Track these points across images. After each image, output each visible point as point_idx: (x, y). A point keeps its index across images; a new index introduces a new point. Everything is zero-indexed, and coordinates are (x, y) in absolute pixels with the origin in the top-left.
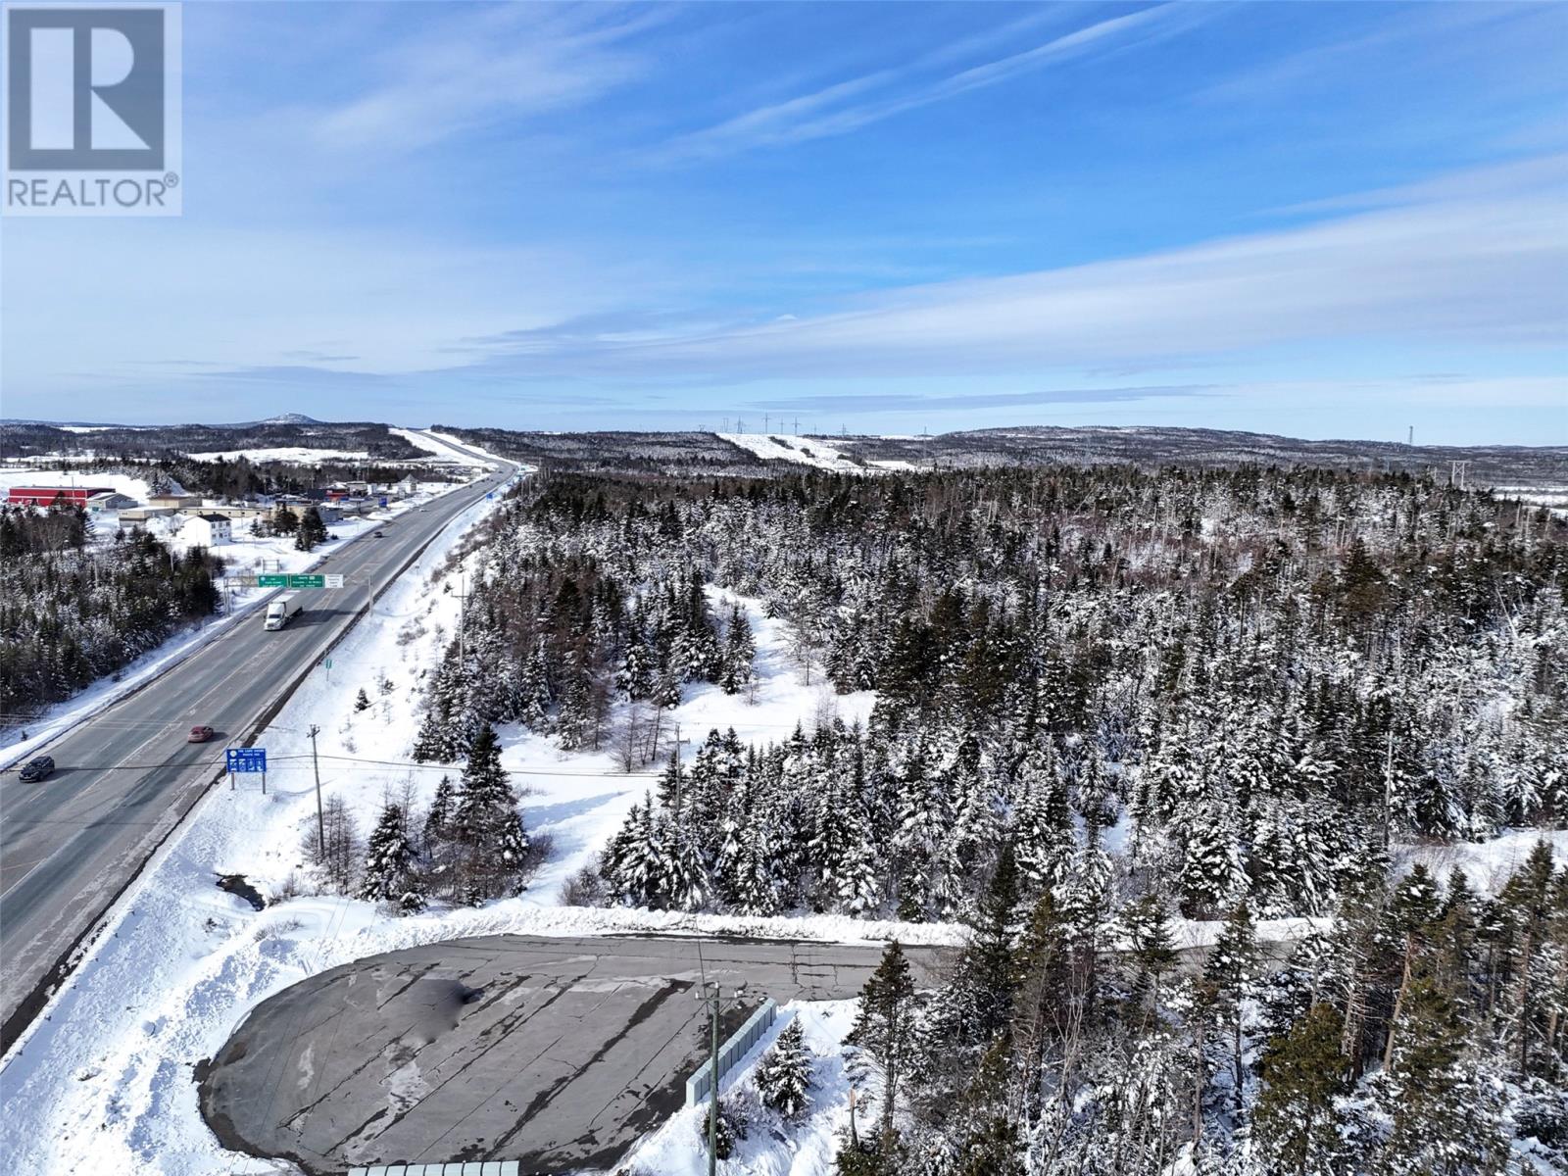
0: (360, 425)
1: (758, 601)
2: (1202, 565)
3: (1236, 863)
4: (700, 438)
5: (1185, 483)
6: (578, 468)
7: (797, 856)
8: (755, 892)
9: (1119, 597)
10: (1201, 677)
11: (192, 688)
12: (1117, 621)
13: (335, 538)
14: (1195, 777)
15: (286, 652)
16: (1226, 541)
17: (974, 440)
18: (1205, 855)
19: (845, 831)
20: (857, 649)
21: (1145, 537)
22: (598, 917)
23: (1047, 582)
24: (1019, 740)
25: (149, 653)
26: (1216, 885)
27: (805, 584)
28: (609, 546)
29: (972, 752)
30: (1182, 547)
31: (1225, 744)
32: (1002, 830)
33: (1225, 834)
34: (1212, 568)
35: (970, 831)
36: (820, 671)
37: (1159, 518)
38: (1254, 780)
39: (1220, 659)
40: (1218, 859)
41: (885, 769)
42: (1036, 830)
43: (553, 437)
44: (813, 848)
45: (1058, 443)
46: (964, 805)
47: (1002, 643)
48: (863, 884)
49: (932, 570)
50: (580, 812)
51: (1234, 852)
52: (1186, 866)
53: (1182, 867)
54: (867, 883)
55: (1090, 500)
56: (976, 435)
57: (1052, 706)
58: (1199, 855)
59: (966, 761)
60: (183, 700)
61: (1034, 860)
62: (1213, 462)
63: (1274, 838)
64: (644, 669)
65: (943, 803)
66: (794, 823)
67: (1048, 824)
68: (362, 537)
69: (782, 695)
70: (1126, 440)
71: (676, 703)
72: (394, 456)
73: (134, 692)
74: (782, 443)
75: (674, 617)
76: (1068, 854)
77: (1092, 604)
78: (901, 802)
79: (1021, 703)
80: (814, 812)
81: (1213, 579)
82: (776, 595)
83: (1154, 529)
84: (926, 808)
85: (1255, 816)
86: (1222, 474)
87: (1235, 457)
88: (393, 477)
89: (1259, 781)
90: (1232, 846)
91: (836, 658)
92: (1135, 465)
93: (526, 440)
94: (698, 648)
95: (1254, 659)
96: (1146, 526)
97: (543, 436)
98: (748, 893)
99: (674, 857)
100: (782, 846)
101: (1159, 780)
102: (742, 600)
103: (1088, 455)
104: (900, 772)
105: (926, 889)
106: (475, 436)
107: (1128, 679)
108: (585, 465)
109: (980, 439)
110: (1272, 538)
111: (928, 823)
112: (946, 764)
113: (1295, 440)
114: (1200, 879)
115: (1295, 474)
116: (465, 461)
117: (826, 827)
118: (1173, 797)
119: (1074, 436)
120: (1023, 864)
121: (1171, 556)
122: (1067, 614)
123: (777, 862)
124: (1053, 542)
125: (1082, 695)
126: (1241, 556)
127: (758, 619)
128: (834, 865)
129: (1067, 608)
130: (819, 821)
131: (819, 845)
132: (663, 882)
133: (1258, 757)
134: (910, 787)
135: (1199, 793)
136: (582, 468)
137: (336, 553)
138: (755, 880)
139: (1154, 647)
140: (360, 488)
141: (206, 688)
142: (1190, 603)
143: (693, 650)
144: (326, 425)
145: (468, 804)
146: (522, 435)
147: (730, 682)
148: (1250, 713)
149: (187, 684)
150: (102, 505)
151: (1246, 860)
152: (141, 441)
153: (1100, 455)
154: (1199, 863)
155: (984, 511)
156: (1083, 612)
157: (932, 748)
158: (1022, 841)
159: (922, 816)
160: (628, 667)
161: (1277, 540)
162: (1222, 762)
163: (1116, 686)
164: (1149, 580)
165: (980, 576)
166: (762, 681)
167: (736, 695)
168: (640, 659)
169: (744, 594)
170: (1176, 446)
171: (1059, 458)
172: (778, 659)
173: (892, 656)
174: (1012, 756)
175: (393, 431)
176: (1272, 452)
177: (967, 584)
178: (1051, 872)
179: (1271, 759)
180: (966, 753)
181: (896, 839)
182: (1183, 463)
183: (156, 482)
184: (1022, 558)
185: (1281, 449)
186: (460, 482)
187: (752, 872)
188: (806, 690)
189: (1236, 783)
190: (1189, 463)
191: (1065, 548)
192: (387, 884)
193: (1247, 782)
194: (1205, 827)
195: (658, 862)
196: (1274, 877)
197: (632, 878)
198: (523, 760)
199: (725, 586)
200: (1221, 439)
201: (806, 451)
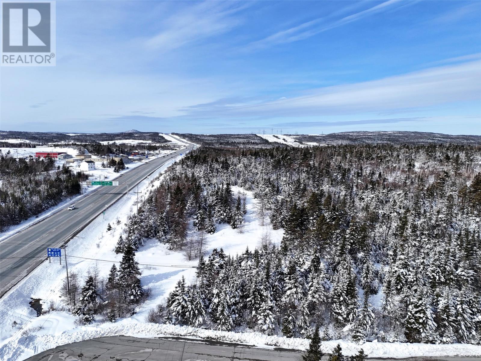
0: (151, 133)
1: (251, 192)
2: (415, 180)
3: (430, 318)
4: (251, 136)
5: (409, 150)
6: (213, 145)
7: (242, 305)
8: (223, 320)
9: (383, 193)
10: (414, 228)
11: (57, 221)
12: (382, 202)
13: (128, 168)
14: (412, 274)
15: (95, 208)
16: (424, 171)
17: (339, 135)
18: (416, 313)
19: (261, 295)
20: (281, 213)
21: (394, 169)
22: (159, 329)
23: (357, 186)
24: (337, 256)
25: (52, 207)
26: (421, 326)
27: (268, 187)
28: (204, 172)
29: (317, 262)
30: (408, 173)
31: (425, 260)
32: (327, 298)
33: (425, 304)
34: (418, 181)
35: (313, 297)
36: (268, 220)
37: (399, 163)
38: (437, 277)
39: (422, 220)
40: (422, 315)
41: (279, 270)
42: (342, 299)
43: (207, 136)
44: (249, 302)
45: (367, 136)
46: (312, 286)
47: (334, 213)
48: (268, 319)
49: (314, 182)
50: (167, 278)
51: (429, 313)
52: (407, 317)
53: (406, 317)
54: (270, 318)
55: (374, 156)
56: (340, 134)
57: (352, 241)
58: (413, 312)
59: (315, 266)
60: (54, 225)
61: (340, 311)
62: (420, 142)
63: (447, 307)
64: (203, 219)
65: (303, 285)
66: (242, 291)
67: (347, 296)
68: (137, 168)
69: (253, 230)
70: (390, 135)
71: (214, 232)
72: (159, 142)
73: (40, 222)
74: (277, 137)
75: (217, 199)
76: (355, 309)
77: (372, 196)
78: (286, 283)
79: (339, 239)
80: (250, 286)
81: (419, 186)
82: (257, 191)
83: (397, 166)
84: (296, 287)
85: (438, 295)
86: (423, 147)
87: (427, 141)
88: (155, 148)
89: (440, 278)
90: (428, 310)
91: (274, 216)
92: (392, 143)
93: (199, 137)
94: (223, 211)
95: (437, 221)
96: (394, 165)
97: (204, 136)
98: (221, 320)
99: (192, 304)
100: (236, 301)
101: (396, 275)
102: (246, 192)
103: (376, 140)
104: (286, 271)
105: (294, 322)
106: (184, 136)
107: (384, 227)
108: (215, 144)
109: (341, 135)
110: (441, 170)
111: (296, 293)
112: (306, 267)
113: (448, 135)
114: (414, 323)
115: (449, 147)
116: (180, 143)
117: (254, 294)
118: (402, 283)
119: (372, 134)
120: (335, 313)
121: (403, 177)
122: (363, 199)
123: (233, 307)
124: (360, 171)
125: (365, 237)
126: (430, 176)
127: (250, 199)
128: (257, 309)
129: (363, 196)
130: (251, 291)
131: (251, 301)
132: (187, 313)
133: (439, 267)
134: (290, 277)
135: (413, 282)
136: (214, 146)
137: (126, 173)
138: (224, 315)
139: (395, 214)
140: (143, 152)
141: (62, 221)
142: (410, 195)
143: (222, 212)
144: (141, 133)
145: (122, 275)
146: (198, 135)
147: (234, 224)
148: (435, 246)
149: (57, 220)
150: (62, 157)
151: (434, 316)
152: (88, 138)
153: (381, 140)
154: (413, 316)
155: (336, 160)
156: (369, 199)
157: (300, 259)
158: (335, 302)
159: (294, 290)
160: (197, 218)
161: (444, 171)
162: (424, 268)
163: (380, 230)
164: (395, 186)
165: (332, 184)
166: (247, 223)
167: (236, 229)
168: (201, 216)
169: (247, 189)
170: (407, 137)
171: (367, 141)
172: (254, 215)
173: (289, 219)
174: (334, 263)
175: (160, 135)
176: (440, 139)
177: (326, 187)
178: (348, 316)
179: (445, 269)
180: (314, 262)
181: (283, 299)
182: (408, 143)
183: (80, 150)
184: (348, 177)
185: (443, 138)
186: (176, 150)
187: (222, 311)
188: (262, 227)
189: (429, 278)
190: (411, 143)
191: (364, 174)
192: (84, 309)
193: (435, 278)
194: (416, 300)
195: (186, 306)
196: (447, 324)
197: (176, 311)
198: (153, 254)
199: (241, 187)
200: (422, 135)
201: (284, 139)
